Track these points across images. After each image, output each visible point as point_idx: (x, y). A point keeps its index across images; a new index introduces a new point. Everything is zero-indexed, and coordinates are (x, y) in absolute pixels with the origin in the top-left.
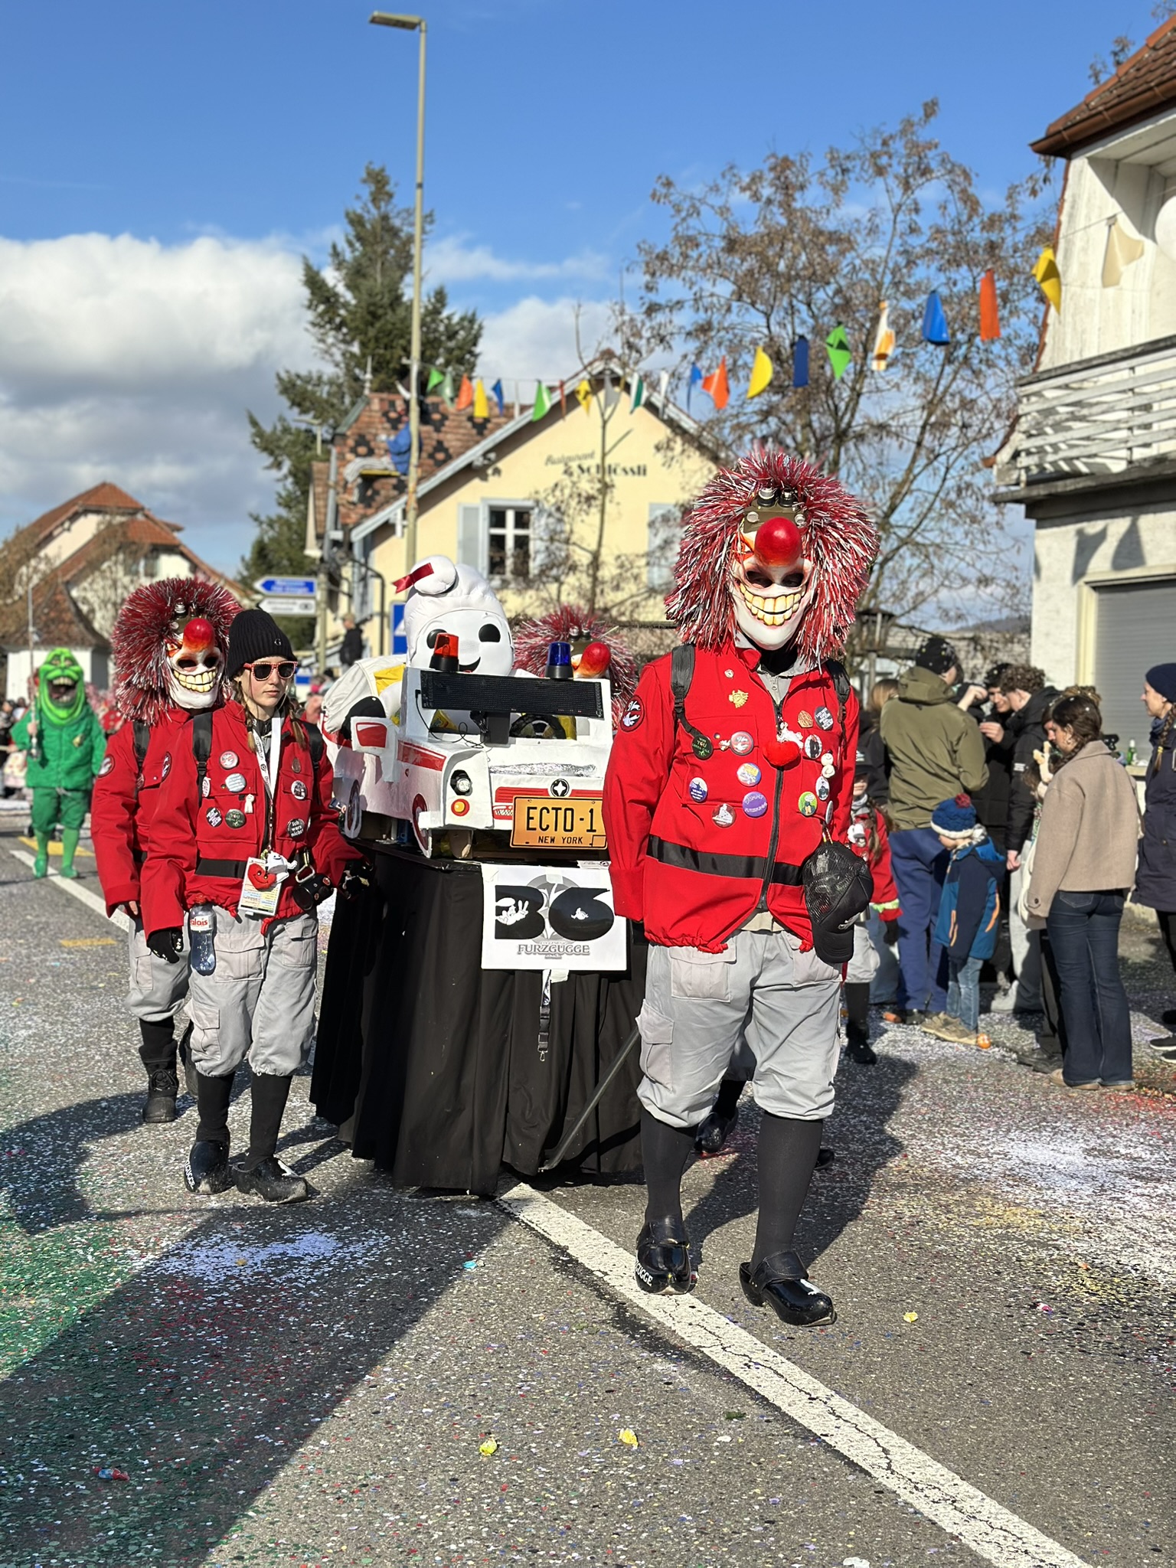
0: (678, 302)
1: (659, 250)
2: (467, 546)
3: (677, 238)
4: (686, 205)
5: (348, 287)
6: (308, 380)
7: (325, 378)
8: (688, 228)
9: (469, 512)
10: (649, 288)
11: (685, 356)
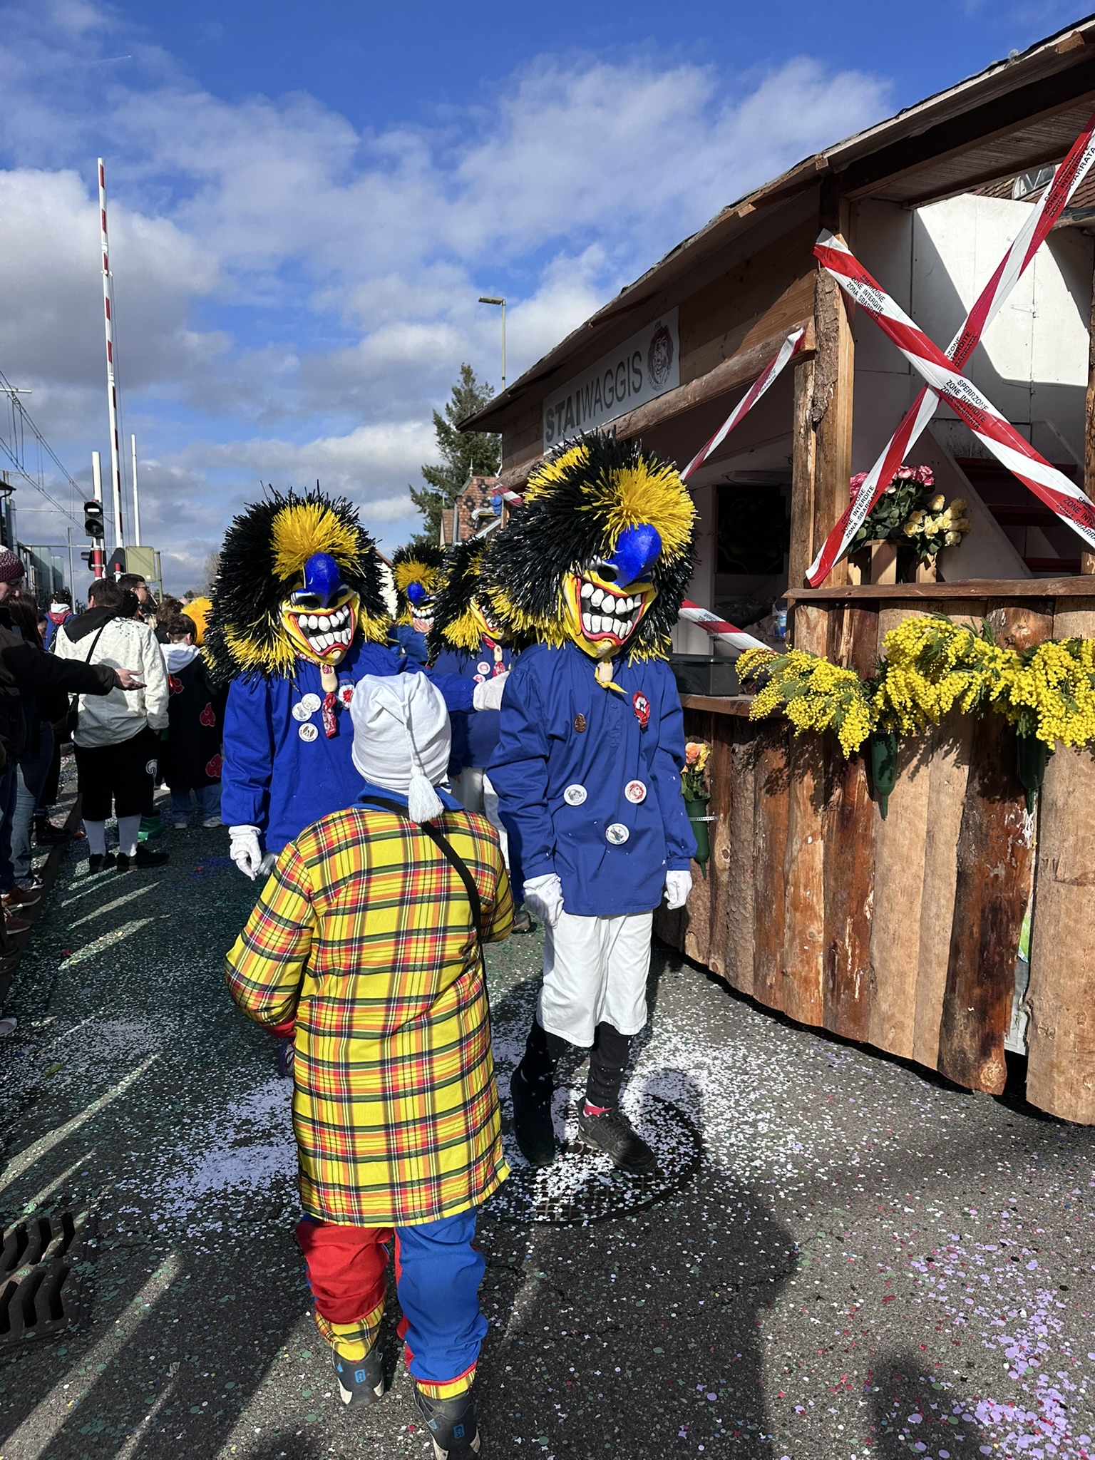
5: (455, 425)
6: (436, 469)
7: (444, 469)
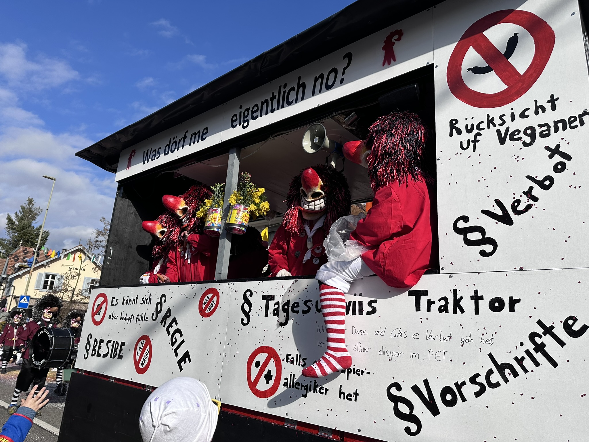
0: (102, 241)
1: (100, 231)
2: (38, 282)
3: (104, 229)
4: (107, 223)
5: (18, 221)
7: (7, 240)
8: (107, 227)
9: (41, 275)
10: (97, 237)
11: (102, 251)
